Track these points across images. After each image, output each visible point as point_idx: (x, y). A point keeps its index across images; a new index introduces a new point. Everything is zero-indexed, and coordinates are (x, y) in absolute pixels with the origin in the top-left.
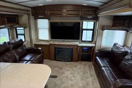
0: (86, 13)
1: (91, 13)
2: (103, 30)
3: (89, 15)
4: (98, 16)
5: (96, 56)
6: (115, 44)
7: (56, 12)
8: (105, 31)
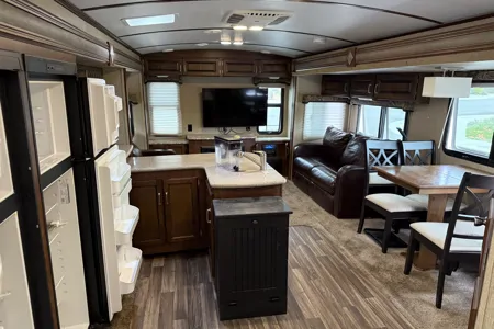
0: (269, 69)
1: (276, 68)
2: (305, 103)
3: (273, 73)
4: (294, 74)
5: (295, 156)
6: (329, 130)
7: (201, 67)
8: (310, 106)
